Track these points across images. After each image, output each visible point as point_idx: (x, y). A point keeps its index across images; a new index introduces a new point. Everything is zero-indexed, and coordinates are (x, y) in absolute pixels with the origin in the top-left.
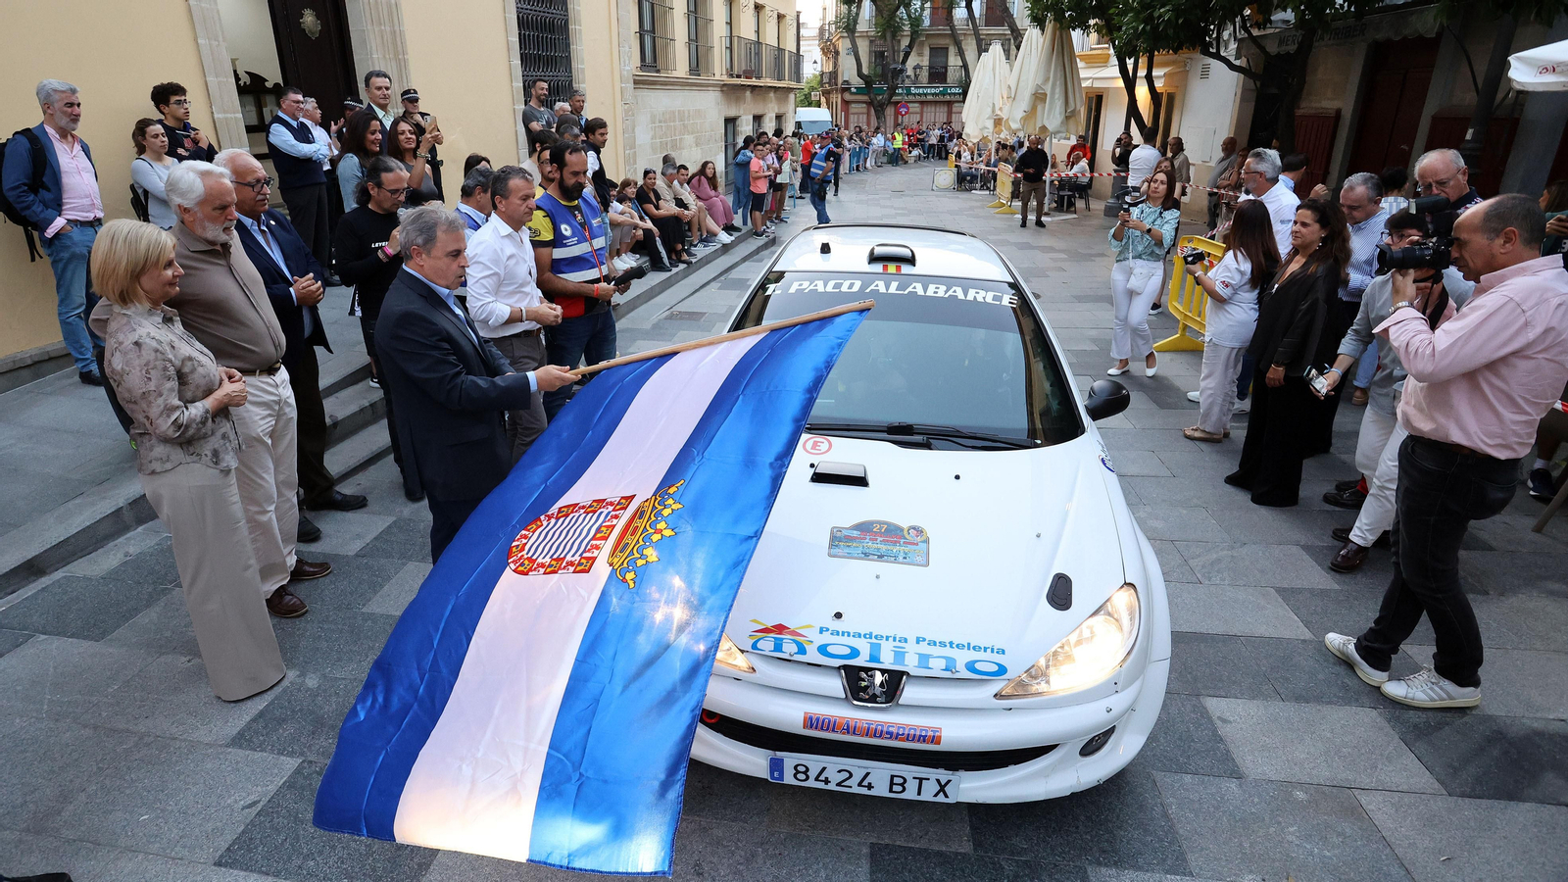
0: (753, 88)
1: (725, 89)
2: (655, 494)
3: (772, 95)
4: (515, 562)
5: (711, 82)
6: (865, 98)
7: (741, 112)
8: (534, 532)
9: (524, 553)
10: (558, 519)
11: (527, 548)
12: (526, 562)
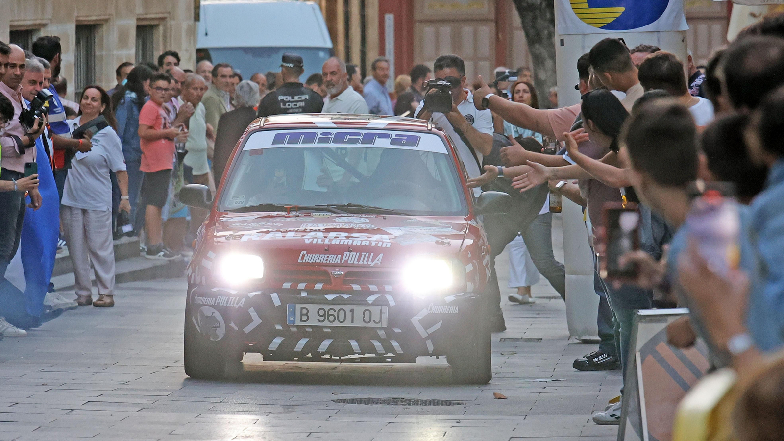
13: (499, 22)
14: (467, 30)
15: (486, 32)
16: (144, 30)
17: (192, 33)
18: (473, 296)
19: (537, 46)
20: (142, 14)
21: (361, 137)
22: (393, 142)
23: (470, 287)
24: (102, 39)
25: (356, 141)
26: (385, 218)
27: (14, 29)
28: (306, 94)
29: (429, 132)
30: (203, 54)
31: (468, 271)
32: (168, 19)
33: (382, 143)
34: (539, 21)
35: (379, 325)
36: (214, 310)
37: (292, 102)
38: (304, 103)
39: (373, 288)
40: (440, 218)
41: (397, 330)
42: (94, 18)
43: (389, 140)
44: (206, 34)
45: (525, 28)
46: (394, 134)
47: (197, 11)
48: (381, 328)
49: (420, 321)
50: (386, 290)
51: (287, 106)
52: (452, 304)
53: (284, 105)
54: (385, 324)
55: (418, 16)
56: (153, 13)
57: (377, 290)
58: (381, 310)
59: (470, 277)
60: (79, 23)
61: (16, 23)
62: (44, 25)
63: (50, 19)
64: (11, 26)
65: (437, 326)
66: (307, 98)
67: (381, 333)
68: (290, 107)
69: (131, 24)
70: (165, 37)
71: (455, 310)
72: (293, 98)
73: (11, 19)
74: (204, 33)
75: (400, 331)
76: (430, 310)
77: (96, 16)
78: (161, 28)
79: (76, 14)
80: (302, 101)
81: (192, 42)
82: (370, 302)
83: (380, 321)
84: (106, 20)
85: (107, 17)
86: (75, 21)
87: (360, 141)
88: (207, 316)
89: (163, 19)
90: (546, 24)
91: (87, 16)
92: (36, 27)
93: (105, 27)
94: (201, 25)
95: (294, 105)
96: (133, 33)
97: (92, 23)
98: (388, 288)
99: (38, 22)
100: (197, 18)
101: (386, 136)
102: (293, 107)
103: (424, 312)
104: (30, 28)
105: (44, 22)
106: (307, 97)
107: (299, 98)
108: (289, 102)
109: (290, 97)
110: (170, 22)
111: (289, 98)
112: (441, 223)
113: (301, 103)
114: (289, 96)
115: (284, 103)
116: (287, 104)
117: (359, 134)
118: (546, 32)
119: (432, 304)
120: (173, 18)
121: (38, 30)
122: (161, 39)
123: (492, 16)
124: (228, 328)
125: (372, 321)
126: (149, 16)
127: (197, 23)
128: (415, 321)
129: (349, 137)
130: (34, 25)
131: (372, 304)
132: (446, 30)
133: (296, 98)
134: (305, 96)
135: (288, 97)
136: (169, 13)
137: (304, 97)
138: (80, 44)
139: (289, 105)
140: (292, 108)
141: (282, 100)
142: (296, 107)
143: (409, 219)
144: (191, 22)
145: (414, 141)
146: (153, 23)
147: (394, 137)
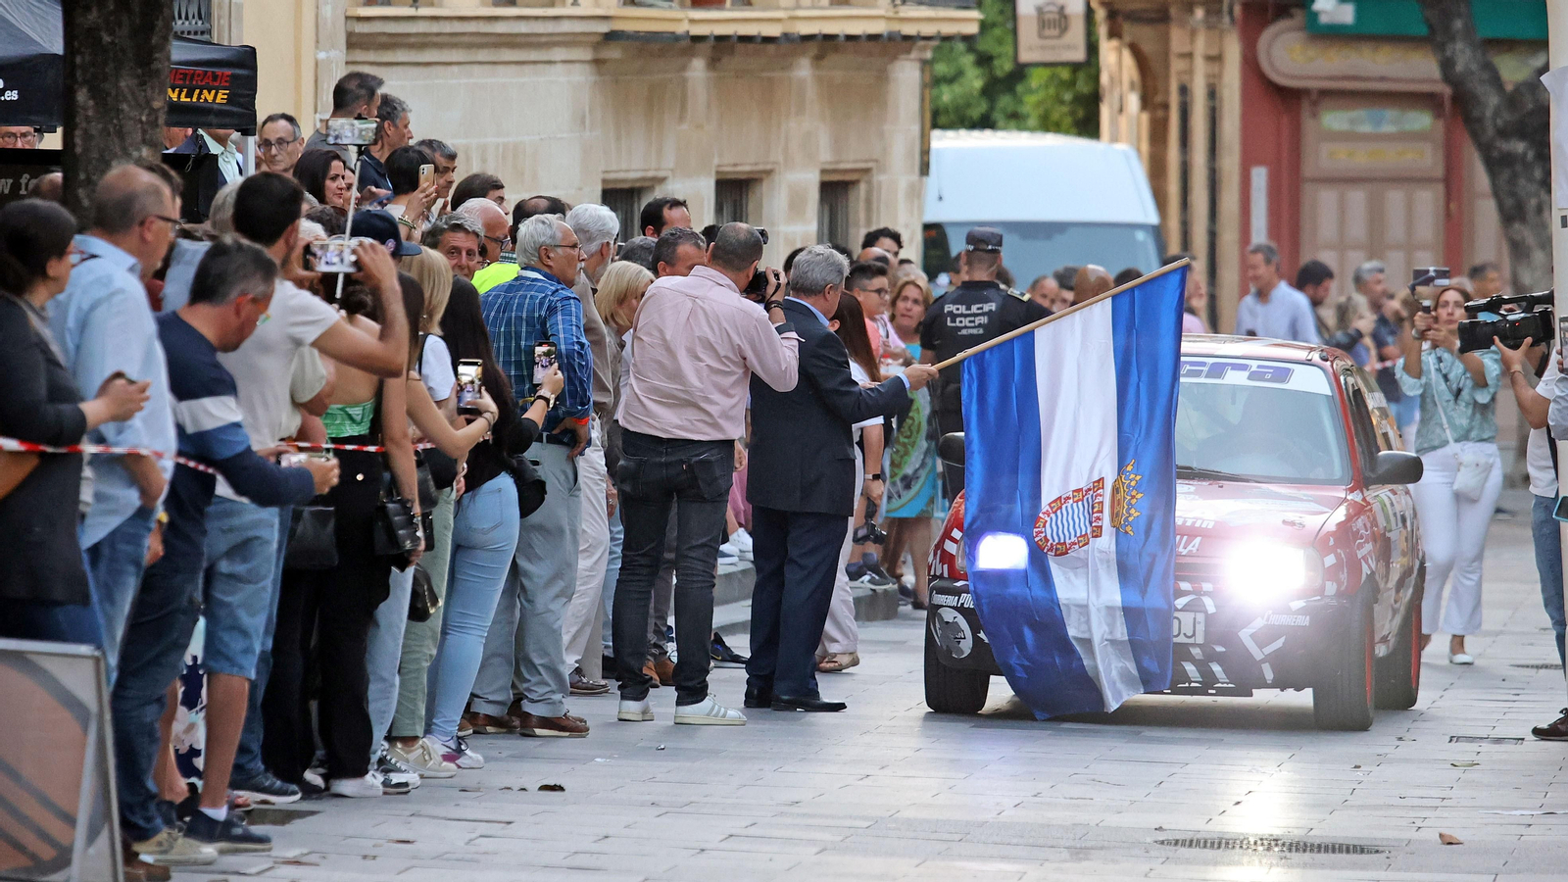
0: (722, 47)
1: (614, 53)
2: (1119, 474)
3: (803, 70)
4: (1050, 550)
5: (566, 27)
6: (1420, 68)
7: (669, 161)
8: (1044, 526)
9: (1051, 541)
10: (1055, 512)
11: (1049, 537)
12: (1058, 546)
13: (1452, 182)
14: (1395, 197)
15: (1428, 201)
16: (835, 191)
17: (916, 194)
18: (1334, 603)
19: (1517, 226)
20: (831, 163)
21: (1205, 369)
22: (1253, 376)
23: (1331, 588)
24: (760, 206)
25: (1198, 374)
26: (1222, 487)
27: (610, 186)
28: (991, 301)
29: (1309, 363)
30: (935, 234)
31: (1327, 565)
32: (874, 172)
33: (1234, 378)
34: (1522, 182)
35: (1191, 641)
36: (957, 614)
37: (966, 316)
38: (986, 318)
39: (1185, 586)
40: (1307, 489)
41: (1220, 649)
42: (747, 168)
43: (1246, 374)
44: (941, 198)
45: (1496, 194)
46: (1254, 364)
47: (926, 159)
48: (1194, 645)
49: (1252, 636)
50: (1204, 589)
51: (958, 324)
52: (1302, 611)
53: (954, 321)
54: (1200, 639)
55: (1308, 169)
56: (848, 162)
57: (1191, 589)
58: (1195, 619)
59: (1331, 573)
60: (720, 177)
61: (612, 176)
62: (662, 180)
63: (672, 170)
64: (604, 181)
65: (1279, 643)
66: (994, 308)
67: (1196, 652)
68: (963, 325)
69: (811, 180)
70: (868, 201)
71: (1304, 621)
72: (969, 308)
73: (603, 168)
74: (936, 196)
75: (1224, 650)
76: (1268, 620)
77: (751, 164)
78: (863, 187)
79: (716, 161)
80: (983, 314)
81: (916, 212)
82: (1179, 607)
83: (1194, 635)
84: (769, 172)
85: (769, 167)
86: (713, 173)
87: (1204, 374)
88: (947, 623)
89: (867, 171)
90: (1533, 188)
91: (735, 165)
92: (646, 184)
93: (765, 184)
94: (932, 182)
95: (970, 322)
96: (814, 195)
97: (743, 177)
98: (1207, 587)
99: (650, 174)
100: (925, 169)
101: (1244, 368)
102: (969, 325)
103: (1258, 624)
104: (638, 185)
105: (661, 174)
106: (993, 306)
107: (978, 309)
108: (962, 315)
109: (964, 307)
110: (880, 178)
111: (963, 309)
112: (1305, 495)
113: (982, 318)
114: (962, 304)
115: (954, 317)
116: (958, 320)
117: (1203, 364)
118: (1533, 202)
119: (1271, 612)
120: (882, 170)
121: (651, 188)
122: (862, 205)
123: (1439, 172)
124: (977, 640)
125: (1182, 635)
126: (842, 166)
127: (925, 178)
128: (1245, 635)
129: (1188, 367)
130: (644, 179)
131: (1181, 610)
132: (1357, 197)
133: (974, 309)
134: (990, 304)
135: (960, 306)
136: (876, 161)
137: (987, 308)
138: (722, 214)
139: (961, 322)
140: (966, 327)
141: (951, 313)
142: (973, 325)
143: (1260, 488)
144: (915, 177)
145: (1283, 375)
146: (847, 177)
147: (1254, 369)
